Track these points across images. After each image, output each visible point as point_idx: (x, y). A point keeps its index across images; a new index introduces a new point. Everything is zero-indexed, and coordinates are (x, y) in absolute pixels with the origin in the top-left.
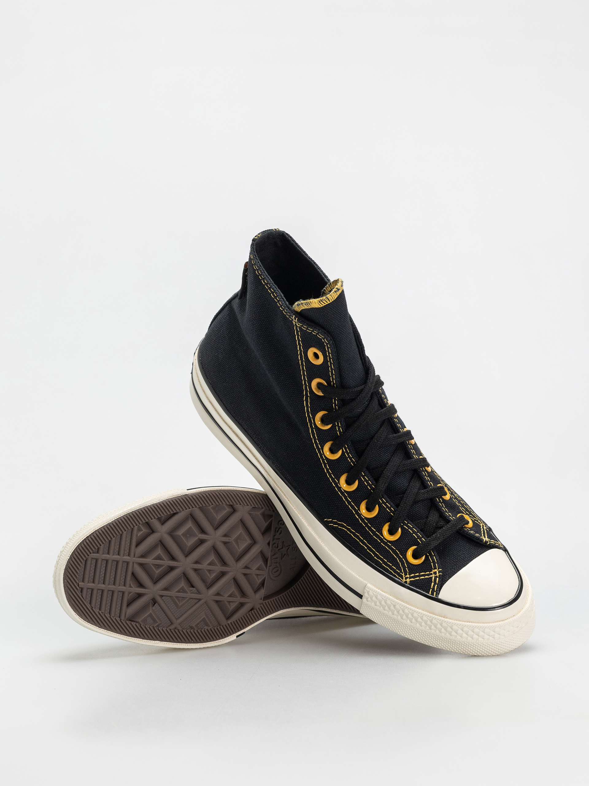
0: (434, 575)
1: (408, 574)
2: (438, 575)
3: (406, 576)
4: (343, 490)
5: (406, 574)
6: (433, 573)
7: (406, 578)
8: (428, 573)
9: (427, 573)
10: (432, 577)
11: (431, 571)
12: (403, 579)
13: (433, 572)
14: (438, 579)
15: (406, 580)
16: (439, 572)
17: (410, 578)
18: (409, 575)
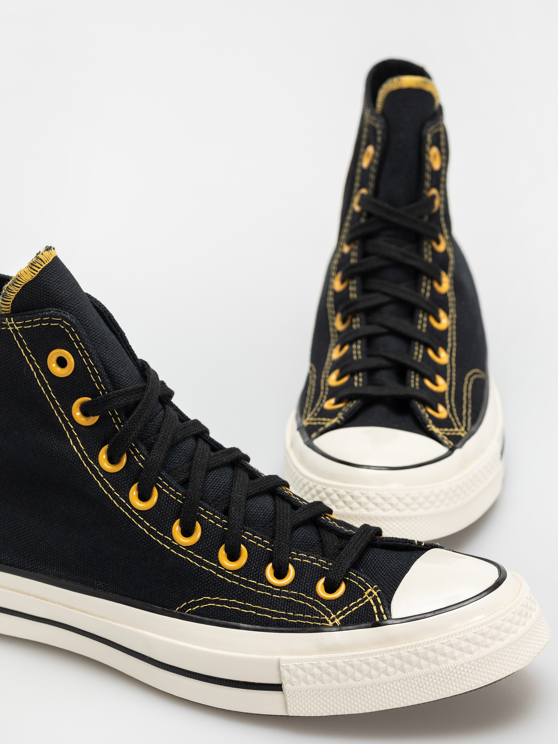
0: (369, 598)
1: (332, 614)
2: (375, 593)
3: (332, 617)
4: (183, 547)
5: (329, 616)
6: (368, 597)
7: (333, 620)
8: (360, 599)
9: (358, 601)
10: (369, 601)
11: (364, 594)
12: (328, 623)
13: (367, 595)
14: (378, 599)
15: (334, 622)
16: (375, 589)
17: (338, 617)
18: (335, 613)
